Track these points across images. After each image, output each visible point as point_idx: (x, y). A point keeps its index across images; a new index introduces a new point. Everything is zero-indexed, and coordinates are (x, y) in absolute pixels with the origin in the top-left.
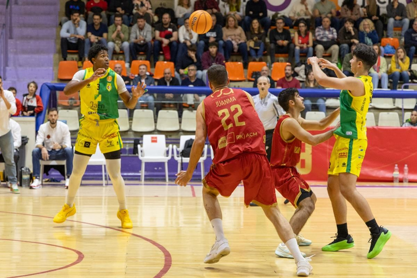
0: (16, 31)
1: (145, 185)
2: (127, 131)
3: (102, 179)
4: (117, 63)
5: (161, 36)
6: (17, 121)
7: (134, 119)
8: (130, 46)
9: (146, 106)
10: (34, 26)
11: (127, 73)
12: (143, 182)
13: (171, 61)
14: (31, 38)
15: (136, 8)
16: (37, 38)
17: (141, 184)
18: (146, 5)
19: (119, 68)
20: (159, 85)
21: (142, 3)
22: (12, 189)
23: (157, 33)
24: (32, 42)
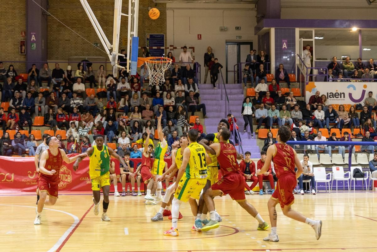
1: (338, 192)
12: (337, 191)
17: (336, 192)
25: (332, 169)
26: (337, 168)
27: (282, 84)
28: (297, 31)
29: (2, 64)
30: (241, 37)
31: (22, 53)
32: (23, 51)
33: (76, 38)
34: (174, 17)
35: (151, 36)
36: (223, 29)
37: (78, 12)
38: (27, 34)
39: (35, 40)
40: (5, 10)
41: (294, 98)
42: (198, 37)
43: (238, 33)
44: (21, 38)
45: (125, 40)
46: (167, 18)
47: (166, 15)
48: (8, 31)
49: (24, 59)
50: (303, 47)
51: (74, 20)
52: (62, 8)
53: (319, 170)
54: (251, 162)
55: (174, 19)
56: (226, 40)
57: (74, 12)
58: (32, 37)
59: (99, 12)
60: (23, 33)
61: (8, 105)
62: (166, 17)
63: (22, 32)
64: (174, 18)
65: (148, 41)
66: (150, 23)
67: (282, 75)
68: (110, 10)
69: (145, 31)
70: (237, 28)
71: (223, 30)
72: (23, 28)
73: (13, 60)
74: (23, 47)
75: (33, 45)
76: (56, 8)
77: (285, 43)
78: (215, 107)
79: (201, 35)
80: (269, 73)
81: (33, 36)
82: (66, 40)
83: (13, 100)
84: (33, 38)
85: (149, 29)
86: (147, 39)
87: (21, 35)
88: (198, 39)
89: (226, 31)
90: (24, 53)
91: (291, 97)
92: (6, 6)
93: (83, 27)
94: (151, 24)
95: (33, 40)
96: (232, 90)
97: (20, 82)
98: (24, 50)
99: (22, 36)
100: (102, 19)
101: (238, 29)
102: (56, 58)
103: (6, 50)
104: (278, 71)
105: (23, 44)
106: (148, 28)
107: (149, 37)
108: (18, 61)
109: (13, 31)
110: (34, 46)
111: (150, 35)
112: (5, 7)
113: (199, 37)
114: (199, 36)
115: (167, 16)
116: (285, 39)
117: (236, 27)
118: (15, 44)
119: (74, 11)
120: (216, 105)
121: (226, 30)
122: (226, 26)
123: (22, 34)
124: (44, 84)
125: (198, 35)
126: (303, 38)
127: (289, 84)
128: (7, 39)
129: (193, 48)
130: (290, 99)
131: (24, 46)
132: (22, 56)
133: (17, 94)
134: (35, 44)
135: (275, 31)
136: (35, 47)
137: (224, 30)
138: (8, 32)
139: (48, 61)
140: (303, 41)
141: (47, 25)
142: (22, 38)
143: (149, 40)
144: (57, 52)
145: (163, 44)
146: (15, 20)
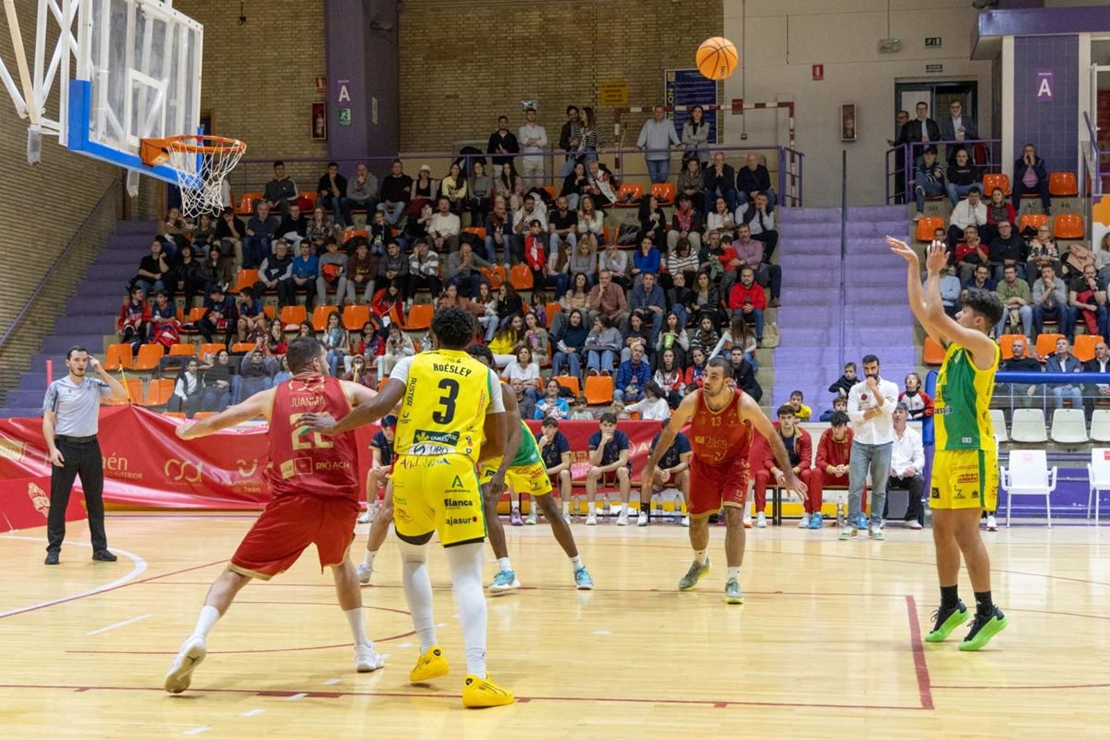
0: (851, 293)
2: (1046, 442)
3: (1046, 516)
4: (1017, 338)
5: (1078, 299)
6: (914, 428)
7: (1054, 424)
8: (1034, 311)
9: (1069, 404)
10: (877, 285)
11: (1031, 354)
13: (1100, 334)
14: (874, 303)
15: (1033, 254)
16: (883, 303)
18: (1050, 251)
19: (1019, 346)
20: (1086, 371)
21: (1044, 247)
22: (871, 533)
23: (1074, 294)
24: (877, 309)
25: (1090, 454)
26: (1106, 453)
27: (1031, 201)
28: (1085, 41)
29: (281, 166)
30: (941, 66)
31: (316, 135)
32: (319, 131)
33: (476, 88)
34: (744, 17)
35: (680, 75)
36: (889, 46)
37: (480, 17)
38: (328, 82)
39: (348, 99)
40: (275, 21)
41: (1051, 242)
42: (814, 74)
43: (934, 55)
44: (313, 95)
45: (606, 89)
46: (726, 21)
47: (723, 14)
48: (283, 78)
49: (324, 152)
50: (1098, 91)
51: (470, 40)
52: (438, 10)
53: (1027, 459)
54: (799, 435)
55: (744, 21)
56: (896, 79)
57: (469, 19)
58: (342, 92)
59: (537, 13)
60: (320, 82)
61: (256, 274)
62: (722, 20)
63: (317, 79)
64: (746, 20)
65: (672, 90)
66: (679, 39)
67: (1030, 179)
68: (566, 8)
69: (662, 60)
70: (931, 42)
71: (886, 48)
72: (320, 68)
73: (295, 157)
74: (320, 121)
75: (343, 114)
76: (421, 10)
77: (1045, 81)
78: (816, 275)
79: (821, 67)
80: (998, 170)
81: (344, 88)
82: (448, 97)
83: (269, 260)
84: (344, 94)
85: (675, 57)
86: (668, 83)
87: (316, 88)
88: (814, 79)
89: (897, 51)
90: (323, 136)
91: (1041, 241)
92: (275, 11)
93: (492, 58)
94: (680, 41)
95: (344, 99)
96: (878, 224)
97: (293, 214)
98: (323, 128)
99: (319, 91)
100: (543, 33)
101: (932, 44)
102: (422, 146)
103: (279, 130)
104: (1019, 165)
105: (318, 110)
106: (671, 53)
107: (673, 79)
108: (309, 156)
109: (295, 79)
110: (347, 115)
111: (677, 72)
112: (274, 15)
113: (818, 72)
114: (818, 69)
115: (725, 16)
116: (1045, 68)
117: (927, 40)
118: (302, 112)
119: (468, 15)
120: (823, 267)
121: (895, 48)
122: (895, 36)
123: (318, 86)
124: (359, 218)
125: (814, 67)
126: (1099, 65)
127: (1046, 204)
128: (281, 101)
129: (790, 105)
130: (1040, 247)
131: (323, 117)
132: (320, 145)
133: (278, 248)
134: (349, 111)
135: (1015, 47)
136: (349, 118)
137: (891, 48)
138: (281, 81)
139: (401, 155)
140: (1098, 72)
141: (398, 59)
142: (319, 95)
143: (673, 87)
144: (425, 131)
145: (714, 96)
146: (299, 47)
